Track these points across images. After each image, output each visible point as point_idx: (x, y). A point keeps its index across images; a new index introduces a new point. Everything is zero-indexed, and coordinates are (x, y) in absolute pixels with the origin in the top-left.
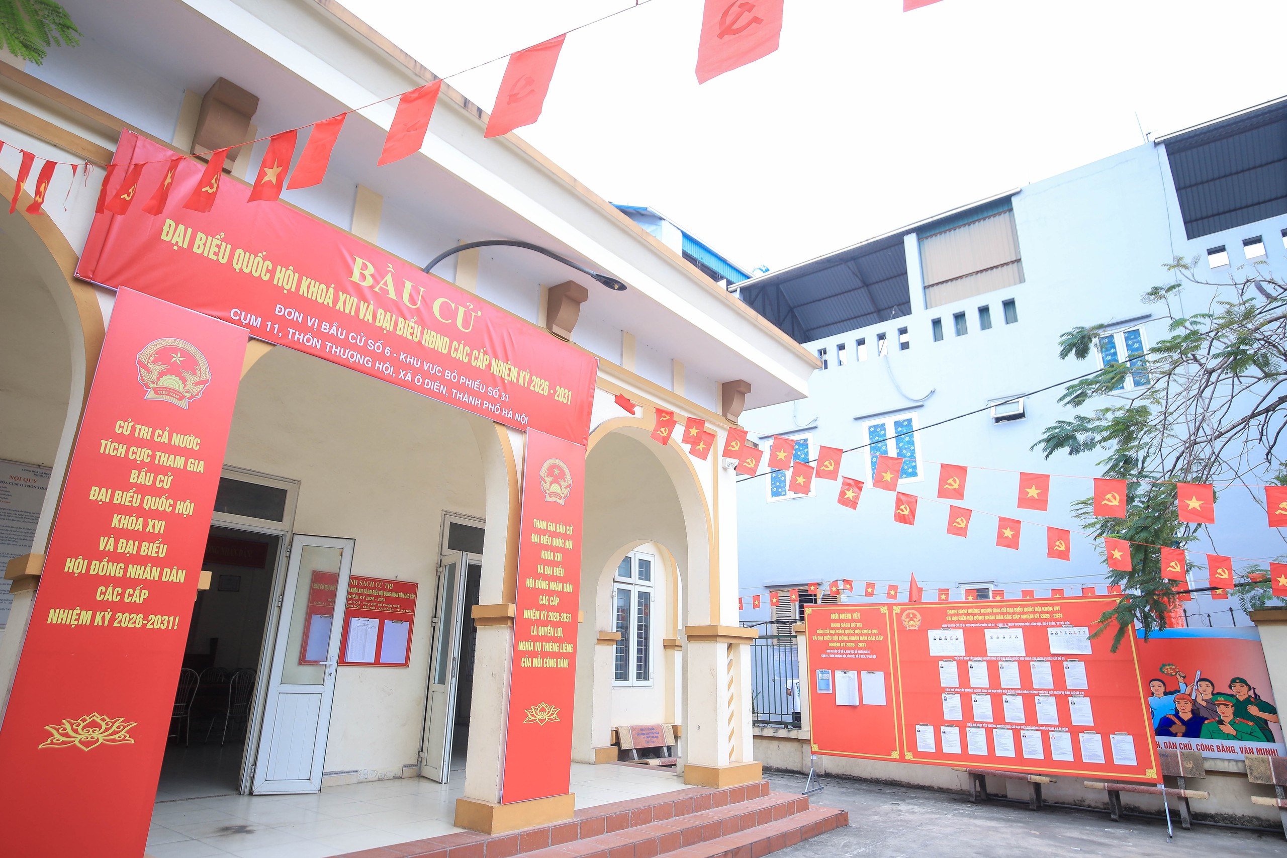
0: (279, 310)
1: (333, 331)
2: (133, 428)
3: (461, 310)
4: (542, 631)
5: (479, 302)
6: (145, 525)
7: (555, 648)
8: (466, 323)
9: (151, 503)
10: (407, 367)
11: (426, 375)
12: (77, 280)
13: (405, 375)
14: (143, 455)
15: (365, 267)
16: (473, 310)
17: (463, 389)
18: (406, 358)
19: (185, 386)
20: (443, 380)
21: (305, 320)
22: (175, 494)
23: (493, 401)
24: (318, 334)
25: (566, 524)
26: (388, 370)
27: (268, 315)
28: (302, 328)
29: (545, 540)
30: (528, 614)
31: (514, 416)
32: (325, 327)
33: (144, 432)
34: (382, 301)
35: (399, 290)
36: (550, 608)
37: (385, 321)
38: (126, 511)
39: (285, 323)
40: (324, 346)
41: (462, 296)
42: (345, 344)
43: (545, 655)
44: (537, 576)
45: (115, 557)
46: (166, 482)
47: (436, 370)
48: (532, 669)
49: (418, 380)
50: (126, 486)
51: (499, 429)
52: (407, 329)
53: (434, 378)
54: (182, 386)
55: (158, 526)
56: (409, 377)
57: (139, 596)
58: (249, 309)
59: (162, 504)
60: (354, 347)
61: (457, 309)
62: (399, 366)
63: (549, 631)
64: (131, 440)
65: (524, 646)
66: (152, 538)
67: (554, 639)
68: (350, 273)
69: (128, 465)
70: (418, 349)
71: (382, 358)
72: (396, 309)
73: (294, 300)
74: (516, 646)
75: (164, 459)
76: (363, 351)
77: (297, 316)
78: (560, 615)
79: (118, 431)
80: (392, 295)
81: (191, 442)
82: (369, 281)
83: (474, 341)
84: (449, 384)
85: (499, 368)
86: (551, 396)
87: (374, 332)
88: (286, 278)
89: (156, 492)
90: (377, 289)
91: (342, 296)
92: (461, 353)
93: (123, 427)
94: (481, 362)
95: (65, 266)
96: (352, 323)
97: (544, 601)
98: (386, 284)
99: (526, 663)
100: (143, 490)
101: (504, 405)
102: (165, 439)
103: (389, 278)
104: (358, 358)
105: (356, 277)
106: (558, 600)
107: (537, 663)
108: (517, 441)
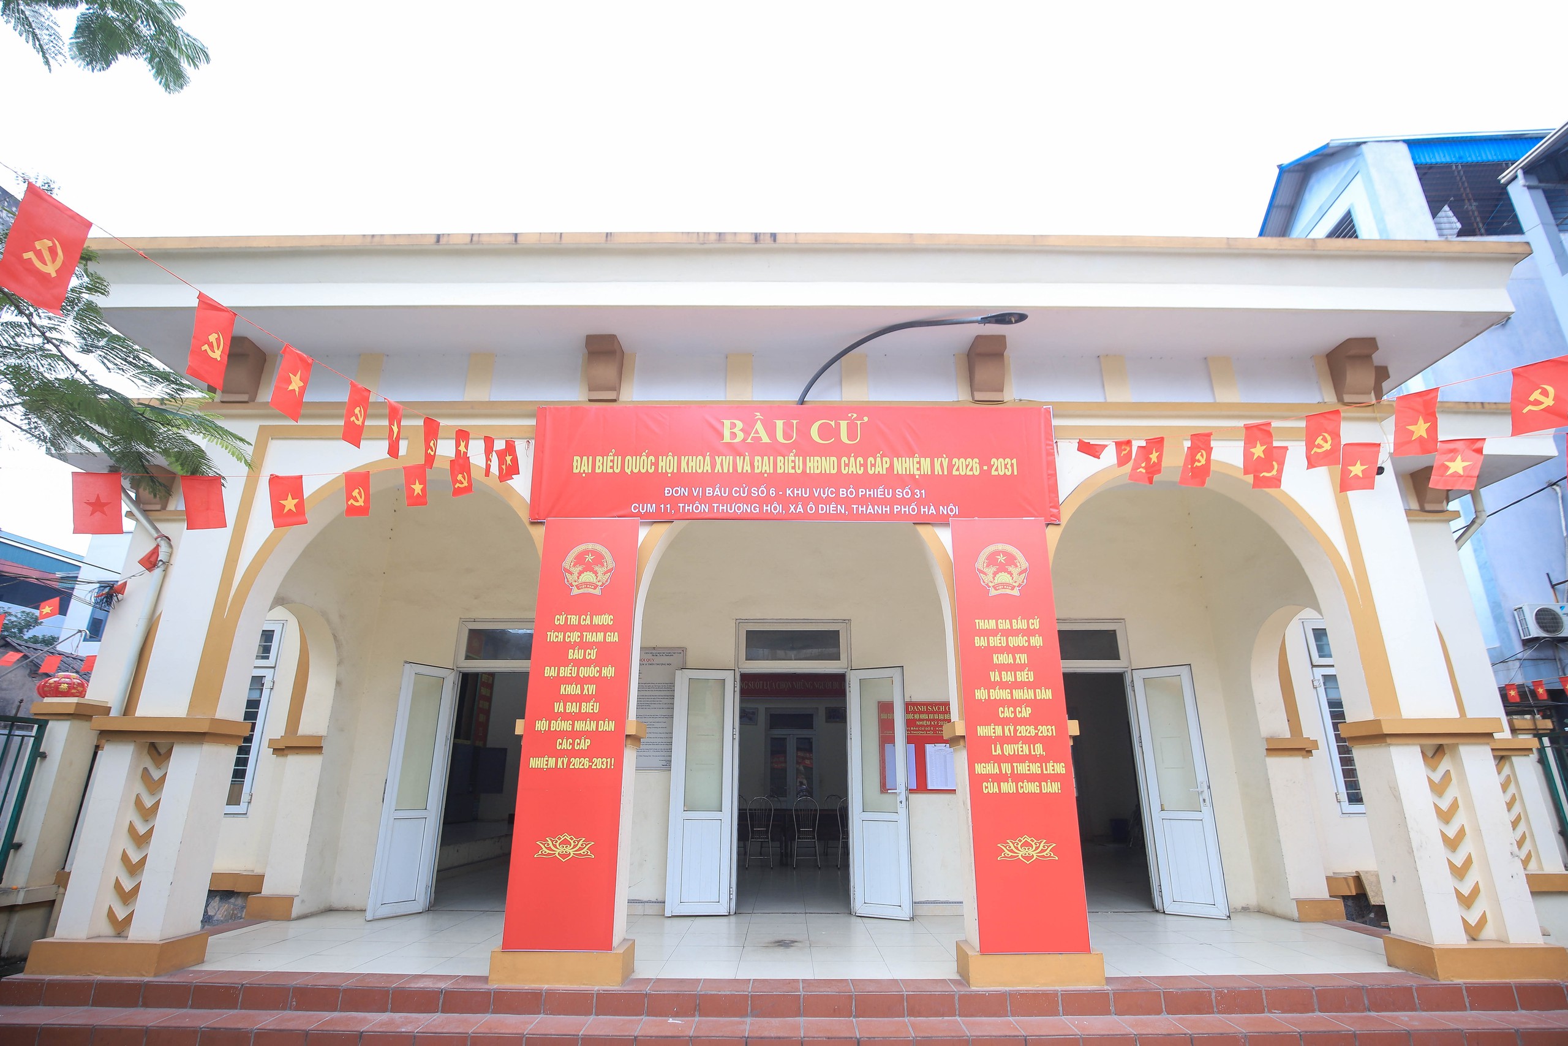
0: (668, 492)
1: (717, 492)
2: (566, 619)
3: (844, 425)
4: (1009, 750)
5: (862, 409)
6: (582, 689)
7: (1035, 768)
8: (851, 435)
9: (585, 672)
10: (796, 500)
11: (818, 501)
12: (532, 523)
13: (795, 509)
14: (574, 637)
15: (733, 426)
16: (856, 419)
17: (864, 501)
18: (793, 492)
19: (597, 577)
20: (838, 500)
21: (690, 492)
22: (600, 662)
23: (904, 502)
24: (704, 500)
25: (1027, 617)
26: (777, 508)
27: (660, 499)
28: (690, 499)
29: (995, 641)
30: (983, 731)
31: (937, 510)
32: (709, 491)
33: (574, 620)
34: (757, 449)
35: (771, 433)
36: (1017, 721)
37: (763, 465)
38: (568, 681)
39: (674, 501)
40: (711, 508)
41: (838, 411)
42: (730, 500)
43: (1018, 778)
44: (990, 685)
45: (565, 716)
46: (592, 654)
47: (828, 492)
48: (1000, 795)
49: (811, 509)
50: (566, 663)
51: (922, 530)
52: (788, 465)
53: (828, 501)
54: (595, 578)
55: (591, 689)
56: (800, 509)
57: (584, 744)
58: (643, 500)
59: (591, 672)
60: (740, 500)
61: (838, 425)
62: (786, 501)
63: (1020, 749)
64: (566, 628)
65: (979, 769)
66: (587, 699)
67: (1032, 759)
68: (722, 436)
69: (567, 646)
70: (805, 479)
71: (768, 500)
72: (774, 450)
73: (679, 479)
74: (971, 769)
75: (590, 637)
76: (749, 500)
77: (683, 491)
78: (1036, 729)
79: (557, 623)
80: (766, 439)
81: (606, 619)
82: (740, 436)
83: (864, 450)
84: (847, 502)
85: (904, 466)
86: (985, 474)
87: (755, 479)
88: (667, 464)
89: (585, 663)
90: (749, 441)
91: (718, 460)
92: (853, 466)
93: (560, 620)
94: (880, 466)
95: (524, 515)
96: (734, 479)
97: (1007, 713)
98: (757, 432)
99: (990, 788)
100: (578, 663)
101: (921, 502)
102: (588, 622)
103: (759, 426)
104: (745, 508)
105: (727, 438)
106: (1029, 710)
107: (1008, 787)
108: (945, 536)
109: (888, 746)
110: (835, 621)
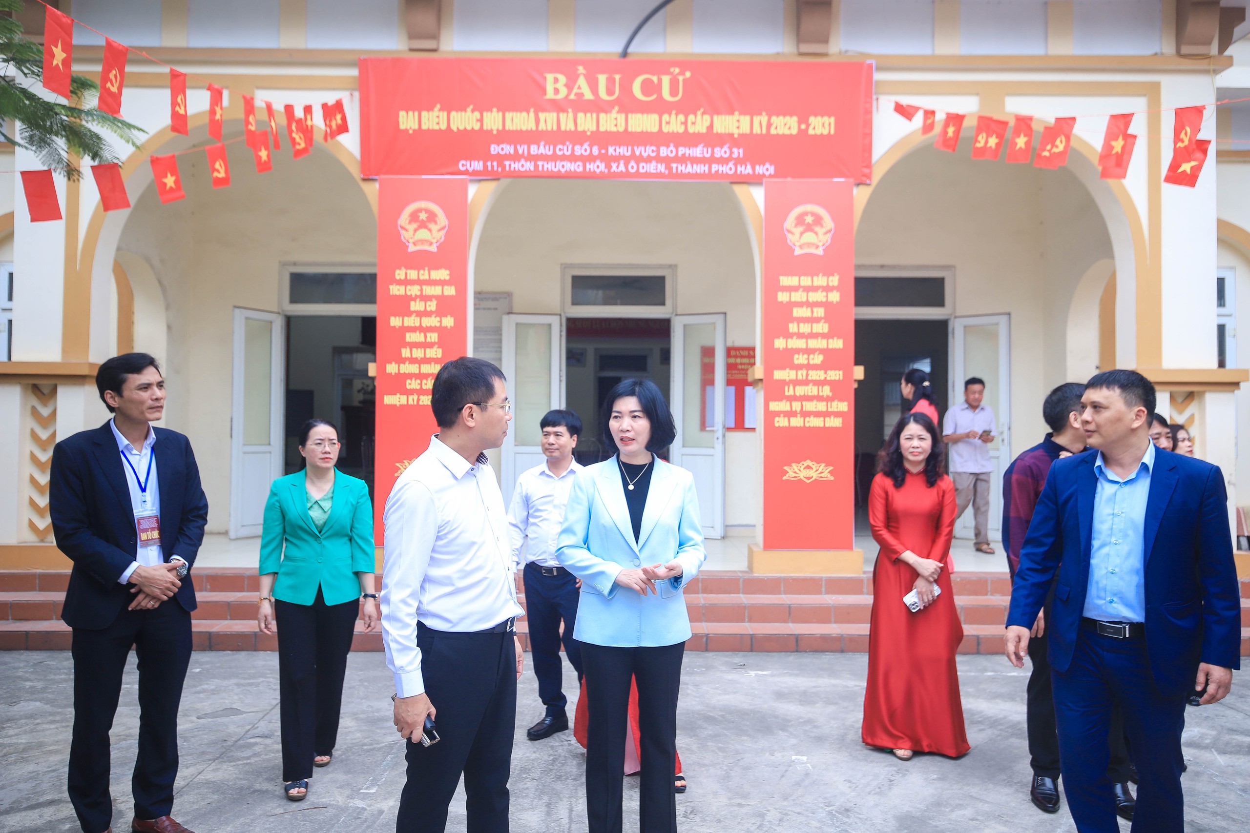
0: (494, 149)
1: (542, 150)
2: (406, 274)
3: (666, 80)
4: (800, 391)
5: (684, 64)
6: (426, 337)
7: (821, 406)
8: (673, 92)
9: (427, 322)
10: (617, 159)
11: (639, 159)
12: (364, 180)
13: (618, 167)
14: (414, 290)
15: (556, 80)
16: (679, 74)
17: (683, 160)
18: (615, 150)
19: (432, 235)
20: (659, 159)
21: (516, 150)
22: (440, 312)
23: (723, 161)
24: (530, 158)
25: (828, 273)
26: (598, 167)
27: (486, 156)
28: (516, 157)
29: (797, 296)
30: (778, 375)
31: (754, 169)
32: (534, 149)
33: (413, 274)
34: (580, 106)
35: (594, 89)
36: (809, 367)
37: (586, 123)
38: (413, 329)
39: (500, 158)
40: (536, 166)
41: (659, 66)
42: (554, 158)
43: (805, 414)
44: (788, 335)
45: (413, 361)
46: (432, 306)
47: (649, 151)
48: (789, 429)
49: (632, 167)
50: (409, 313)
51: (739, 190)
52: (611, 122)
53: (649, 160)
54: (430, 235)
55: (433, 337)
56: (622, 168)
58: (470, 158)
59: (433, 321)
60: (564, 158)
61: (660, 80)
62: (608, 160)
63: (810, 391)
64: (406, 282)
65: (774, 406)
66: (431, 345)
67: (819, 398)
68: (544, 91)
69: (407, 299)
70: (627, 138)
71: (591, 158)
72: (598, 107)
73: (505, 136)
74: (766, 406)
75: (429, 290)
76: (573, 158)
77: (508, 149)
78: (826, 373)
79: (397, 277)
80: (588, 95)
81: (443, 274)
82: (563, 92)
83: (686, 108)
84: (667, 161)
85: (725, 124)
86: (803, 133)
87: (577, 137)
88: (493, 121)
89: (426, 313)
90: (572, 97)
91: (542, 116)
92: (674, 124)
93: (400, 274)
94: (699, 123)
95: (355, 171)
96: (556, 137)
97: (800, 359)
98: (579, 88)
99: (781, 422)
100: (420, 314)
101: (738, 161)
102: (426, 277)
103: (582, 81)
104: (569, 166)
105: (550, 94)
106: (821, 357)
107: (797, 422)
108: (758, 194)
109: (708, 388)
110: (661, 267)
